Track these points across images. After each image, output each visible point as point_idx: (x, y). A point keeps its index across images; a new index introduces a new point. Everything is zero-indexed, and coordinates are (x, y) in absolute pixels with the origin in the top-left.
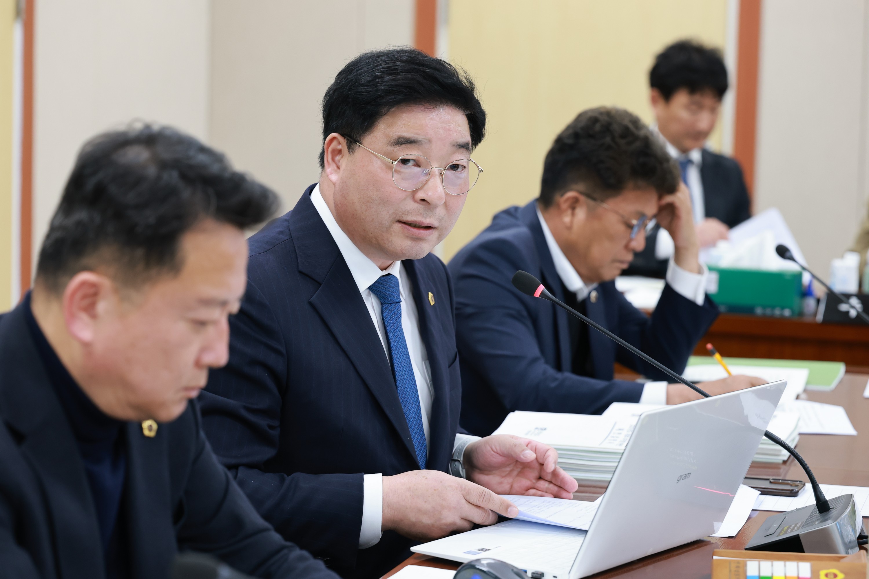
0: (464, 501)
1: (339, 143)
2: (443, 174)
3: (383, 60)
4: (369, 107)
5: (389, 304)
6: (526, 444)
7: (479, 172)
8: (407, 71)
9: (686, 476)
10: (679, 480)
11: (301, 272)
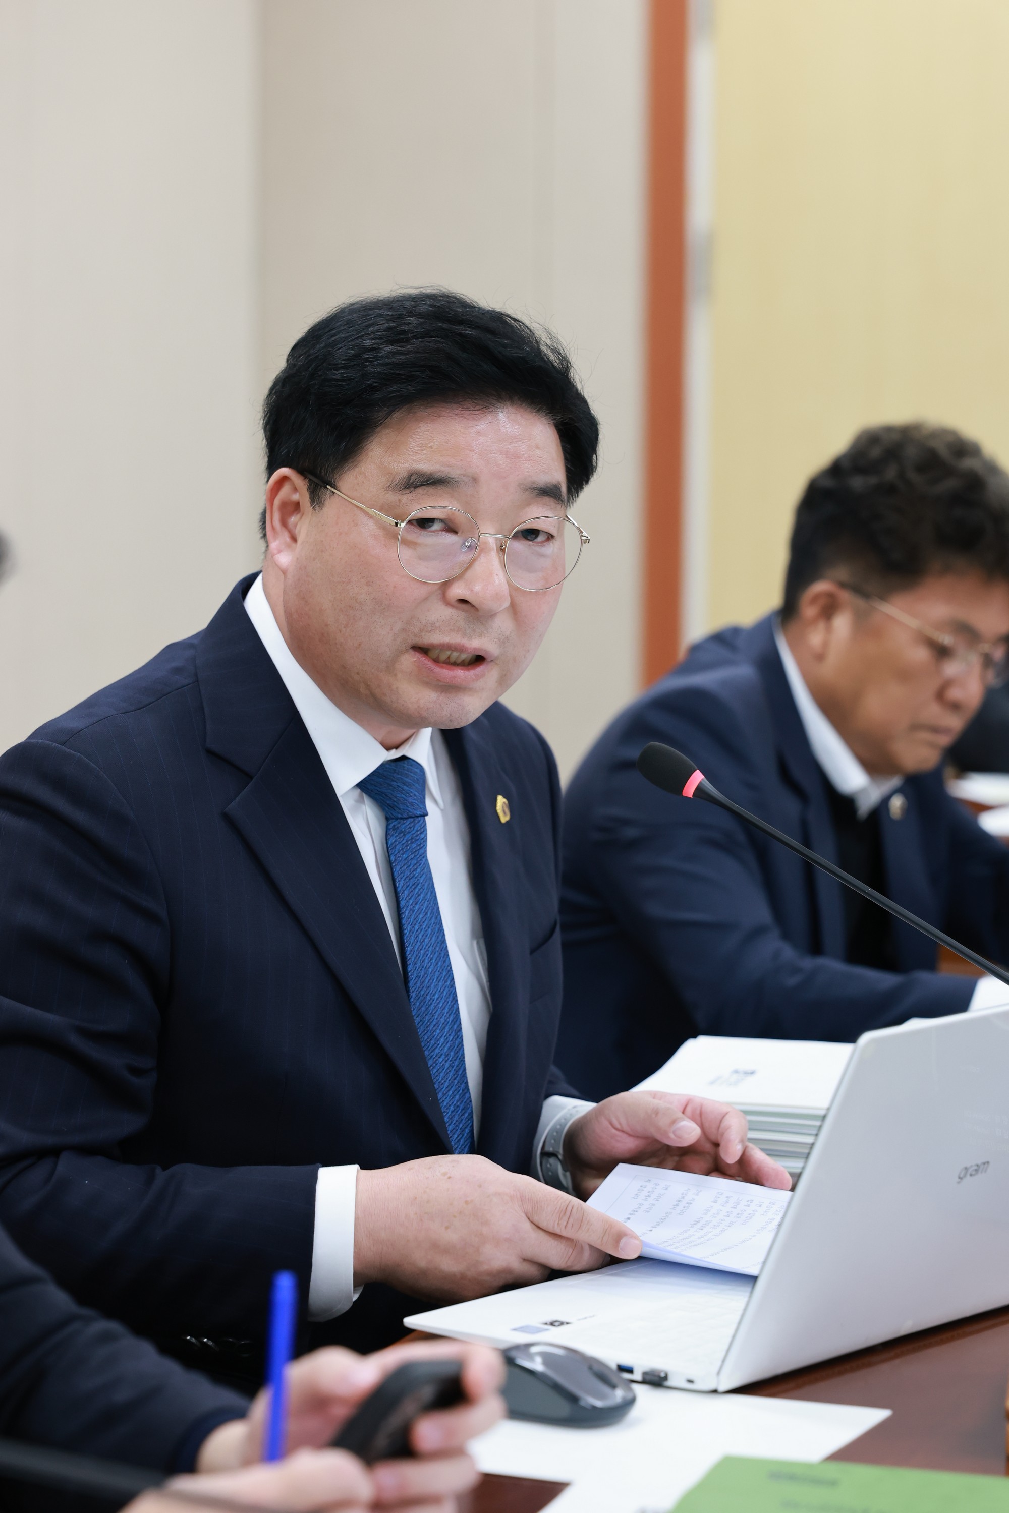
0: (527, 1225)
1: (295, 490)
2: (504, 547)
3: (380, 315)
4: (348, 412)
5: (401, 818)
6: (682, 1110)
7: (582, 543)
8: (426, 335)
9: (980, 1168)
10: (961, 1176)
11: (210, 753)
